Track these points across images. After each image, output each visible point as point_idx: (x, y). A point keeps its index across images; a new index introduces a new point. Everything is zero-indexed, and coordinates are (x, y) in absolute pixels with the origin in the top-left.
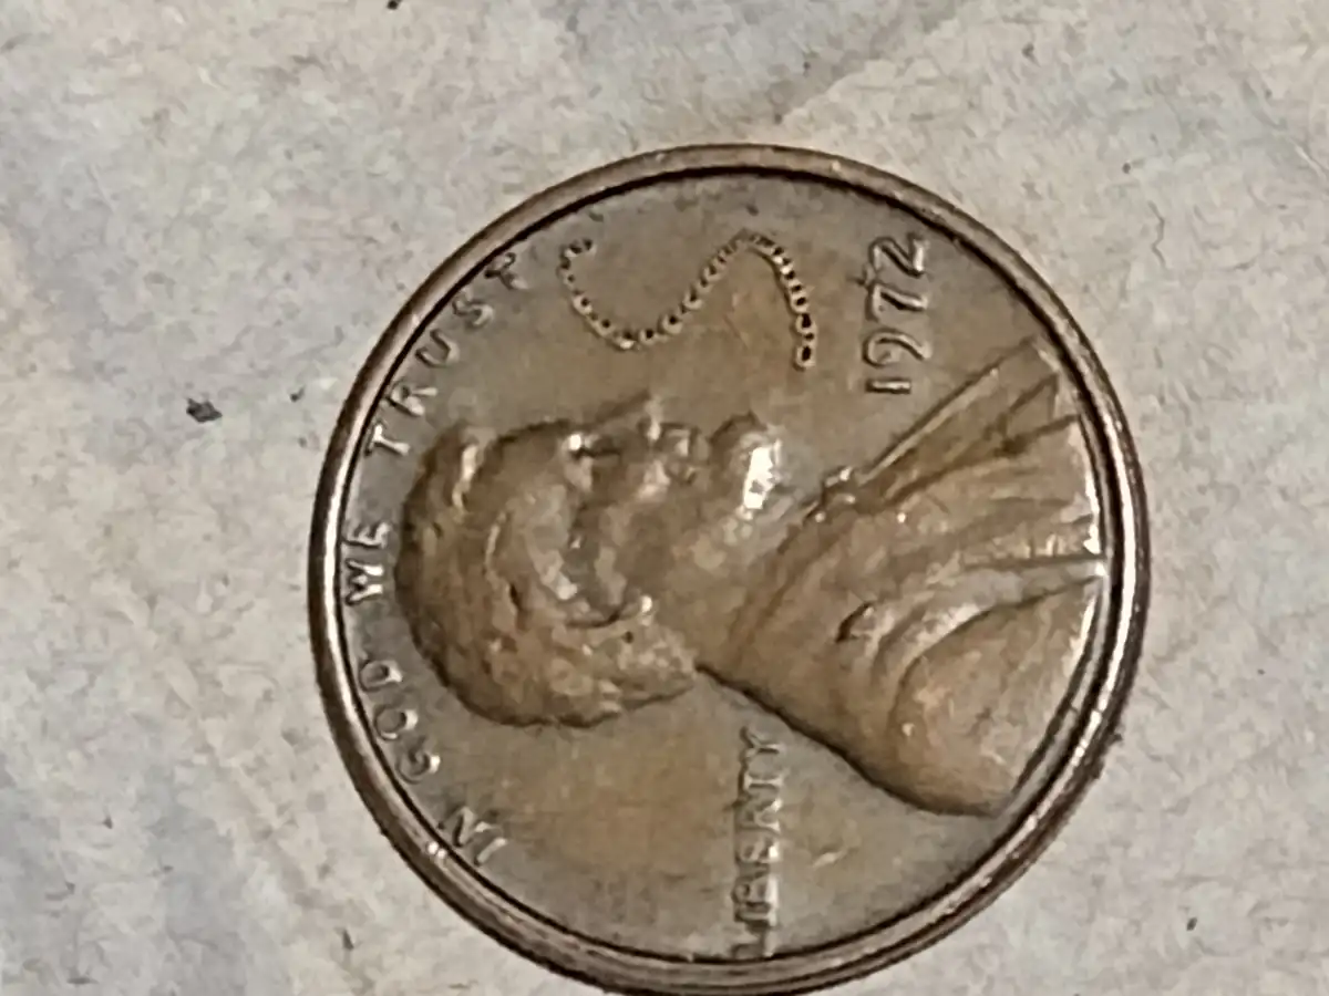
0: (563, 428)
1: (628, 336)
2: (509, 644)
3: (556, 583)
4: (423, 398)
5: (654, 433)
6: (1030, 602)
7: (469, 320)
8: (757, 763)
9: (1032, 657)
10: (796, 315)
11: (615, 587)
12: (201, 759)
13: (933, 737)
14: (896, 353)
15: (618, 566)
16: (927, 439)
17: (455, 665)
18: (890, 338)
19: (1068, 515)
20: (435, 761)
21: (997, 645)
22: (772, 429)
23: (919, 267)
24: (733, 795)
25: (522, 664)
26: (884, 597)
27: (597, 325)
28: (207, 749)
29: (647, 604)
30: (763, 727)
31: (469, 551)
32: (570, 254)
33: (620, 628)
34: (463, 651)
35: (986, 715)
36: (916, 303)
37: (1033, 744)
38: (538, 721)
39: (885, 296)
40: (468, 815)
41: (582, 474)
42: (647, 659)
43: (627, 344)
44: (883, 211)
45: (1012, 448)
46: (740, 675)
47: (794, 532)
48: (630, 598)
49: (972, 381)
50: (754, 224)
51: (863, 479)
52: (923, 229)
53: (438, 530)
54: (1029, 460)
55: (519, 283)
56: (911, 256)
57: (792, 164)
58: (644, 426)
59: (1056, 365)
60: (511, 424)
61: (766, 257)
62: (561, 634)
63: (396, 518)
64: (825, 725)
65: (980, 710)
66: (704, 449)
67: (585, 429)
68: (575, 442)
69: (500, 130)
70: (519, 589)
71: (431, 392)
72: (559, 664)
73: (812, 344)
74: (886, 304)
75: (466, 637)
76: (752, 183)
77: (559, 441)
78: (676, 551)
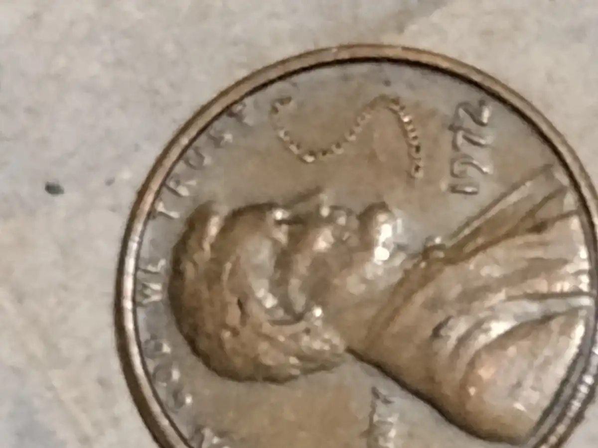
0: (272, 206)
1: (312, 154)
2: (235, 333)
3: (265, 298)
4: (189, 187)
5: (325, 212)
6: (547, 318)
7: (217, 142)
8: (381, 408)
9: (547, 352)
10: (410, 146)
11: (299, 301)
12: (49, 395)
13: (487, 397)
14: (471, 171)
15: (302, 289)
16: (488, 222)
17: (203, 344)
18: (467, 161)
19: (570, 269)
20: (189, 400)
21: (525, 344)
22: (396, 211)
23: (485, 121)
24: (365, 427)
25: (243, 345)
26: (461, 313)
27: (293, 148)
28: (51, 388)
29: (318, 312)
30: (386, 387)
31: (213, 277)
32: (278, 105)
33: (302, 325)
34: (209, 336)
35: (519, 385)
36: (482, 142)
37: (546, 403)
38: (251, 379)
39: (465, 138)
40: (207, 432)
41: (281, 235)
42: (317, 345)
43: (310, 159)
44: (464, 87)
45: (539, 228)
46: (373, 355)
47: (407, 272)
48: (308, 308)
49: (515, 187)
50: (387, 91)
51: (449, 244)
52: (488, 98)
53: (195, 264)
54: (548, 235)
55: (249, 120)
56: (480, 113)
57: (412, 57)
58: (318, 207)
59: (565, 181)
60: (240, 204)
61: (395, 112)
62: (267, 328)
63: (170, 257)
64: (423, 388)
65: (514, 381)
66: (355, 224)
67: (285, 207)
68: (279, 215)
69: (237, 30)
70: (242, 301)
71: (193, 183)
72: (264, 346)
73: (421, 164)
74: (465, 142)
75: (210, 327)
76: (387, 68)
77: (267, 213)
78: (336, 281)
